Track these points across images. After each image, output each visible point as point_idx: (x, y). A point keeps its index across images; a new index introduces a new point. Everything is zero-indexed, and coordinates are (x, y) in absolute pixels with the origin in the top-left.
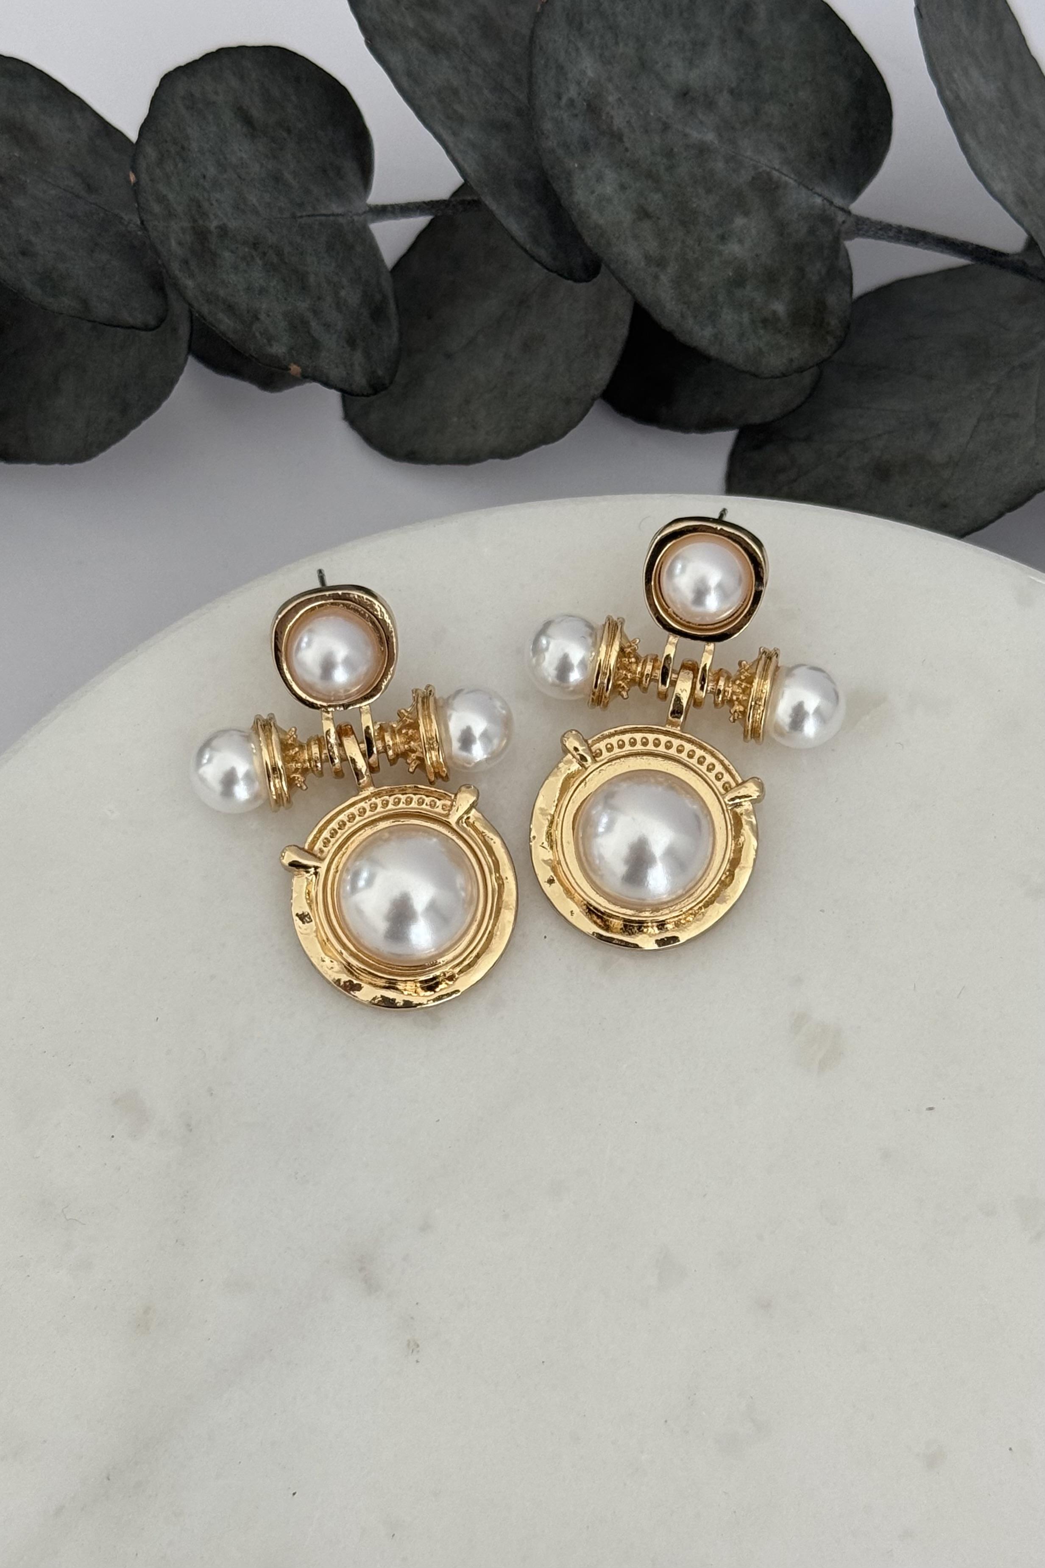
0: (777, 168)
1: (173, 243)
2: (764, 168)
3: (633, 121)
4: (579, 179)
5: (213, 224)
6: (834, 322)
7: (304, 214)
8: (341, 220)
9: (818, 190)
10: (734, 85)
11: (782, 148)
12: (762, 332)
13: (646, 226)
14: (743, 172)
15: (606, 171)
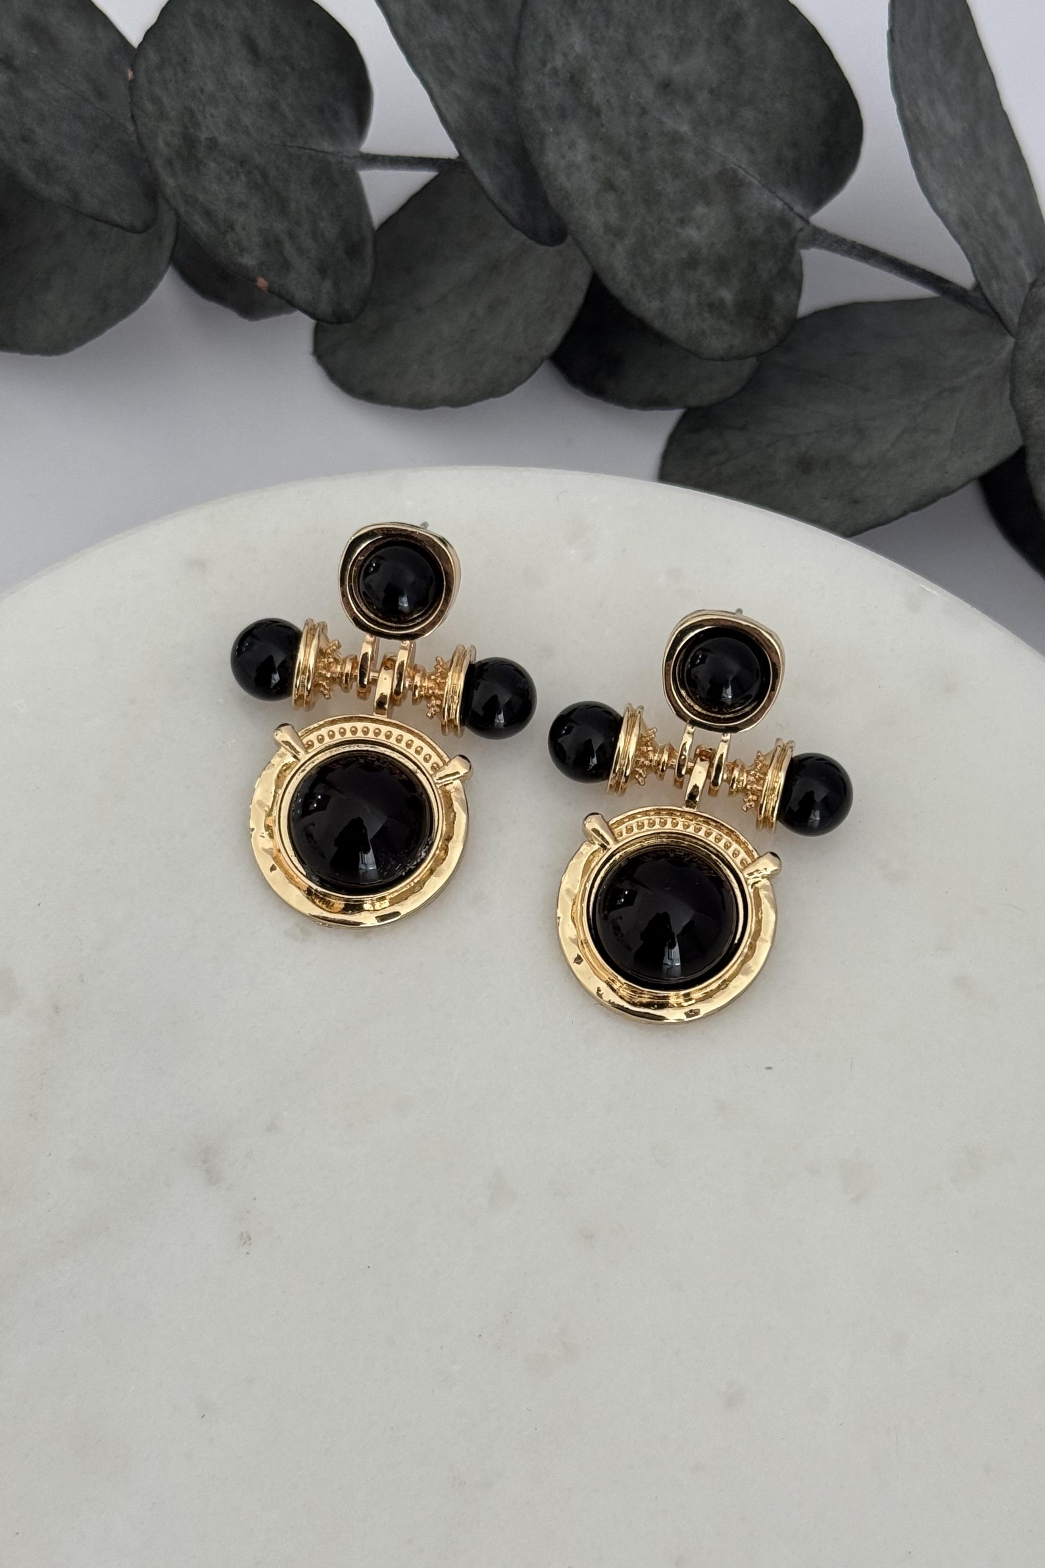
0: (744, 167)
1: (161, 142)
3: (613, 100)
4: (551, 142)
5: (203, 135)
7: (295, 144)
8: (330, 158)
9: (782, 195)
10: (713, 86)
12: (707, 315)
13: (610, 197)
14: (710, 165)
15: (580, 141)
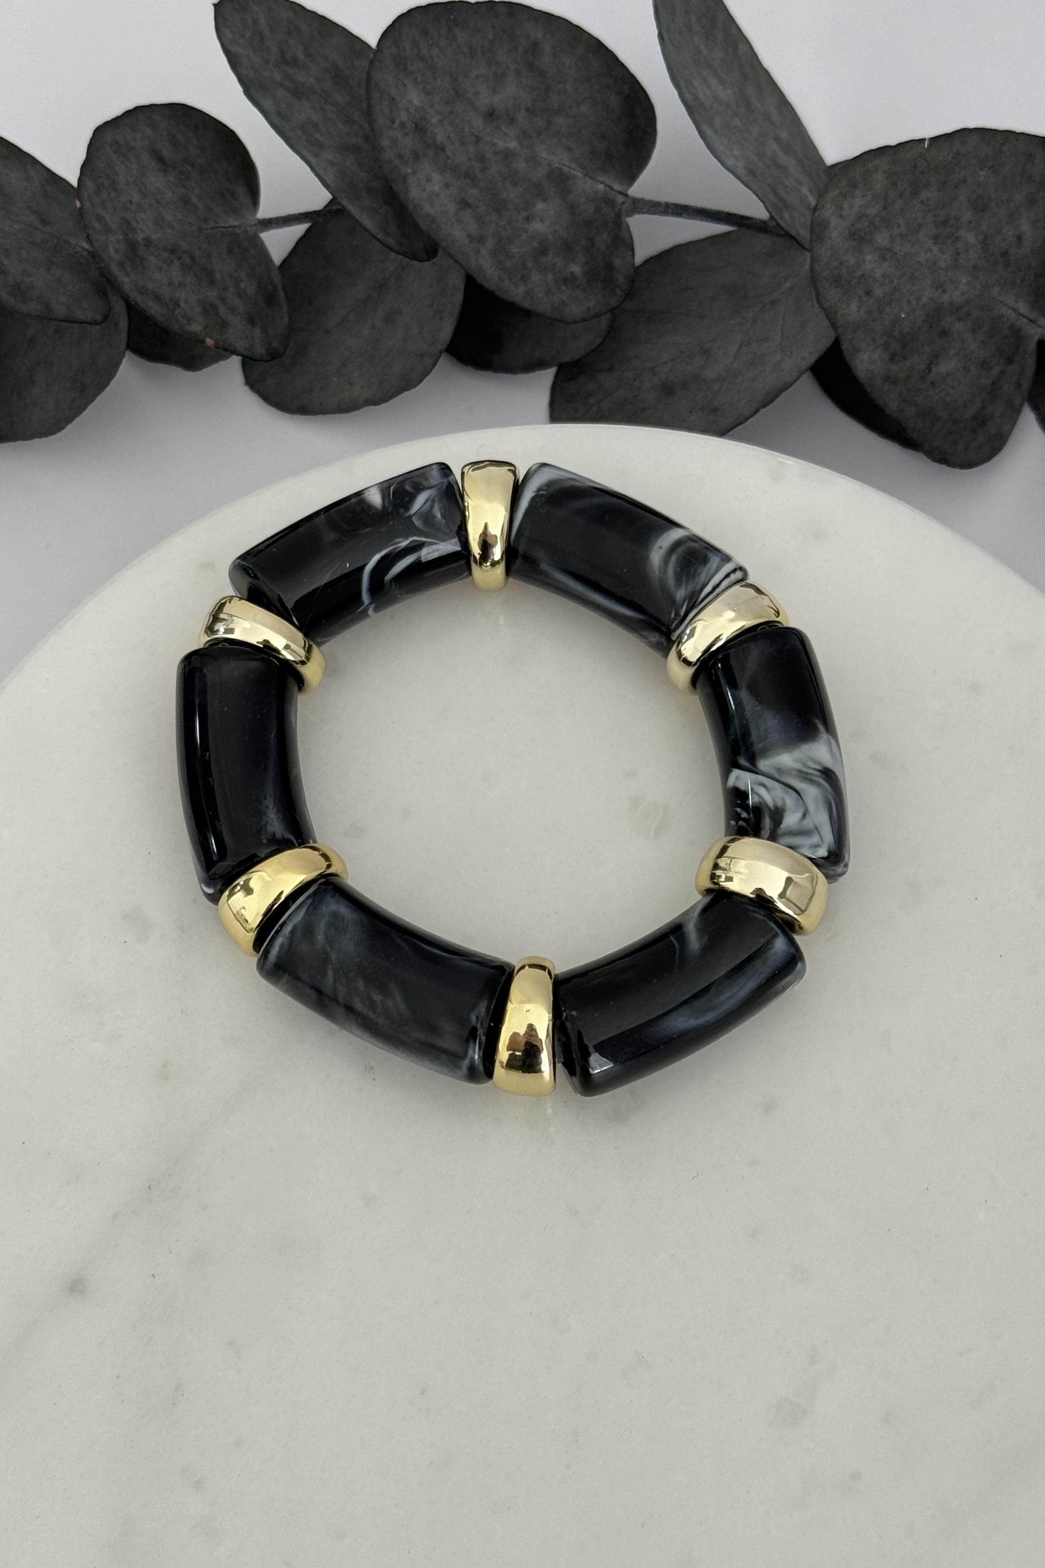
0: (567, 164)
1: (112, 253)
2: (557, 165)
3: (452, 135)
4: (412, 181)
5: (140, 237)
6: (620, 279)
7: (209, 227)
8: (237, 231)
9: (601, 179)
10: (529, 105)
11: (570, 149)
12: (563, 288)
13: (467, 213)
14: (540, 169)
15: (434, 175)
